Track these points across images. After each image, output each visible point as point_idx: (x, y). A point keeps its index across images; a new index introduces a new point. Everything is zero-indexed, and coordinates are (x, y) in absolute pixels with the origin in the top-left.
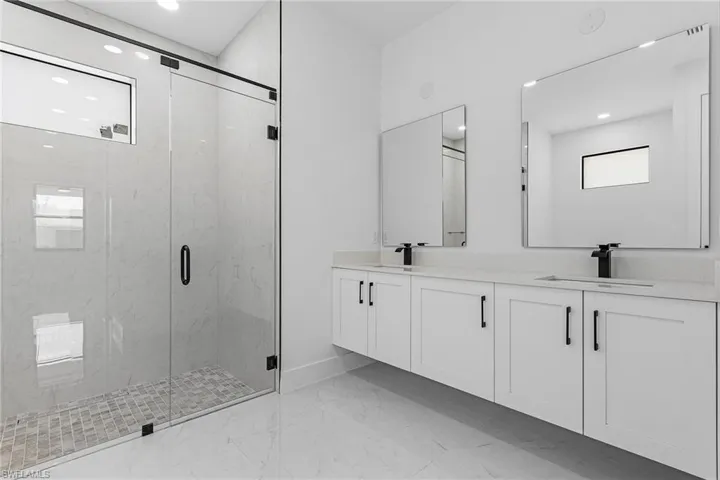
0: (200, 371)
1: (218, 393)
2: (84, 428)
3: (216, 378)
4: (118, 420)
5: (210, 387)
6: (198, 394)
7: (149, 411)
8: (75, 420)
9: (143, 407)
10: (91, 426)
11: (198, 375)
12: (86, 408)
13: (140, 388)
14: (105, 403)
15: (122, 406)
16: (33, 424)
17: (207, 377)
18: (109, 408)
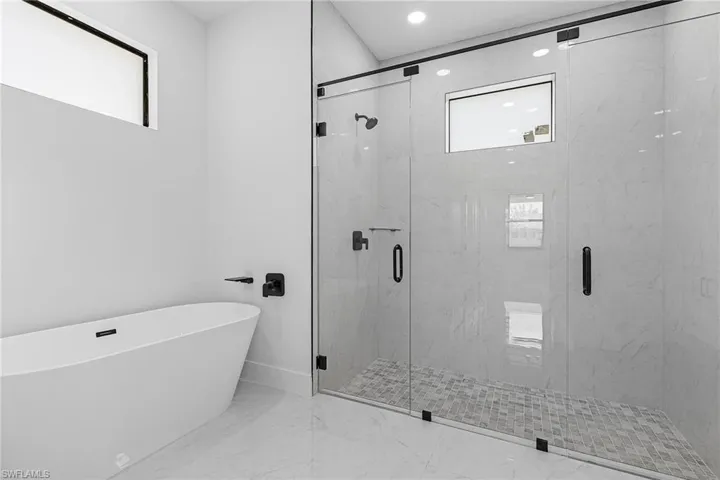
0: (634, 409)
1: (651, 450)
2: (501, 410)
3: (657, 429)
4: (528, 419)
5: (644, 437)
6: (622, 437)
7: (558, 426)
8: (496, 400)
9: (554, 418)
10: (506, 412)
11: (628, 413)
12: (507, 393)
13: (558, 396)
14: (523, 396)
15: (536, 406)
16: (471, 387)
17: (642, 422)
18: (523, 402)
